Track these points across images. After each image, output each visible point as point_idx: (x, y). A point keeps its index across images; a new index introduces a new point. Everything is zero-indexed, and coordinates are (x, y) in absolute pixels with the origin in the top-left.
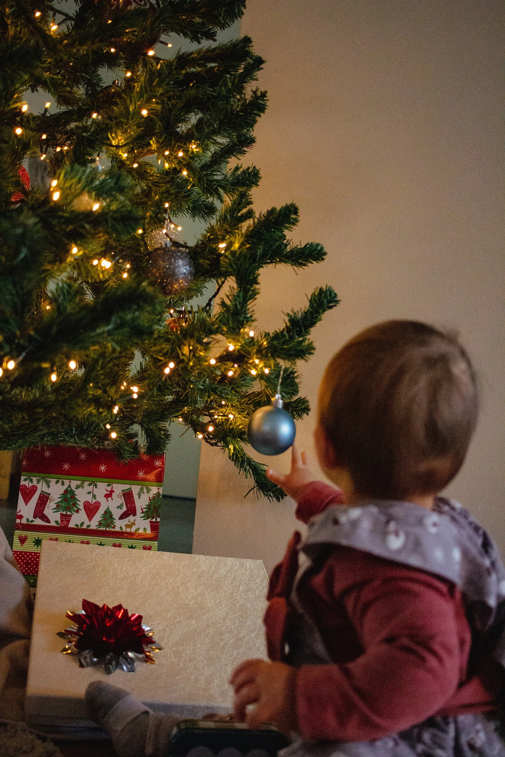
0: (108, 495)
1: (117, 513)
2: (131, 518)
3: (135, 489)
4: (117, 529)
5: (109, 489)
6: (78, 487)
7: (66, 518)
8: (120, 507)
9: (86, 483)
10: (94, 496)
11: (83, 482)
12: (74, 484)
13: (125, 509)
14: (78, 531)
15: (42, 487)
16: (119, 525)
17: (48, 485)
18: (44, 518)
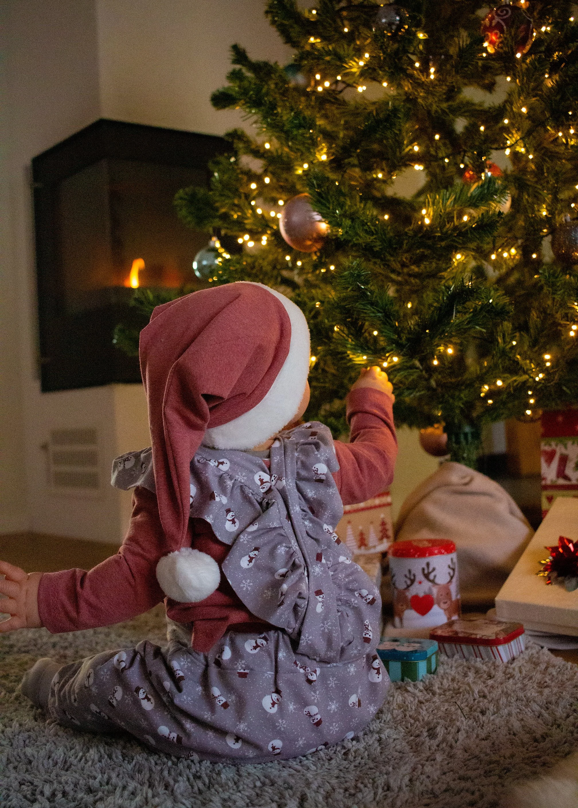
15: (560, 450)
17: (566, 447)
18: (566, 478)
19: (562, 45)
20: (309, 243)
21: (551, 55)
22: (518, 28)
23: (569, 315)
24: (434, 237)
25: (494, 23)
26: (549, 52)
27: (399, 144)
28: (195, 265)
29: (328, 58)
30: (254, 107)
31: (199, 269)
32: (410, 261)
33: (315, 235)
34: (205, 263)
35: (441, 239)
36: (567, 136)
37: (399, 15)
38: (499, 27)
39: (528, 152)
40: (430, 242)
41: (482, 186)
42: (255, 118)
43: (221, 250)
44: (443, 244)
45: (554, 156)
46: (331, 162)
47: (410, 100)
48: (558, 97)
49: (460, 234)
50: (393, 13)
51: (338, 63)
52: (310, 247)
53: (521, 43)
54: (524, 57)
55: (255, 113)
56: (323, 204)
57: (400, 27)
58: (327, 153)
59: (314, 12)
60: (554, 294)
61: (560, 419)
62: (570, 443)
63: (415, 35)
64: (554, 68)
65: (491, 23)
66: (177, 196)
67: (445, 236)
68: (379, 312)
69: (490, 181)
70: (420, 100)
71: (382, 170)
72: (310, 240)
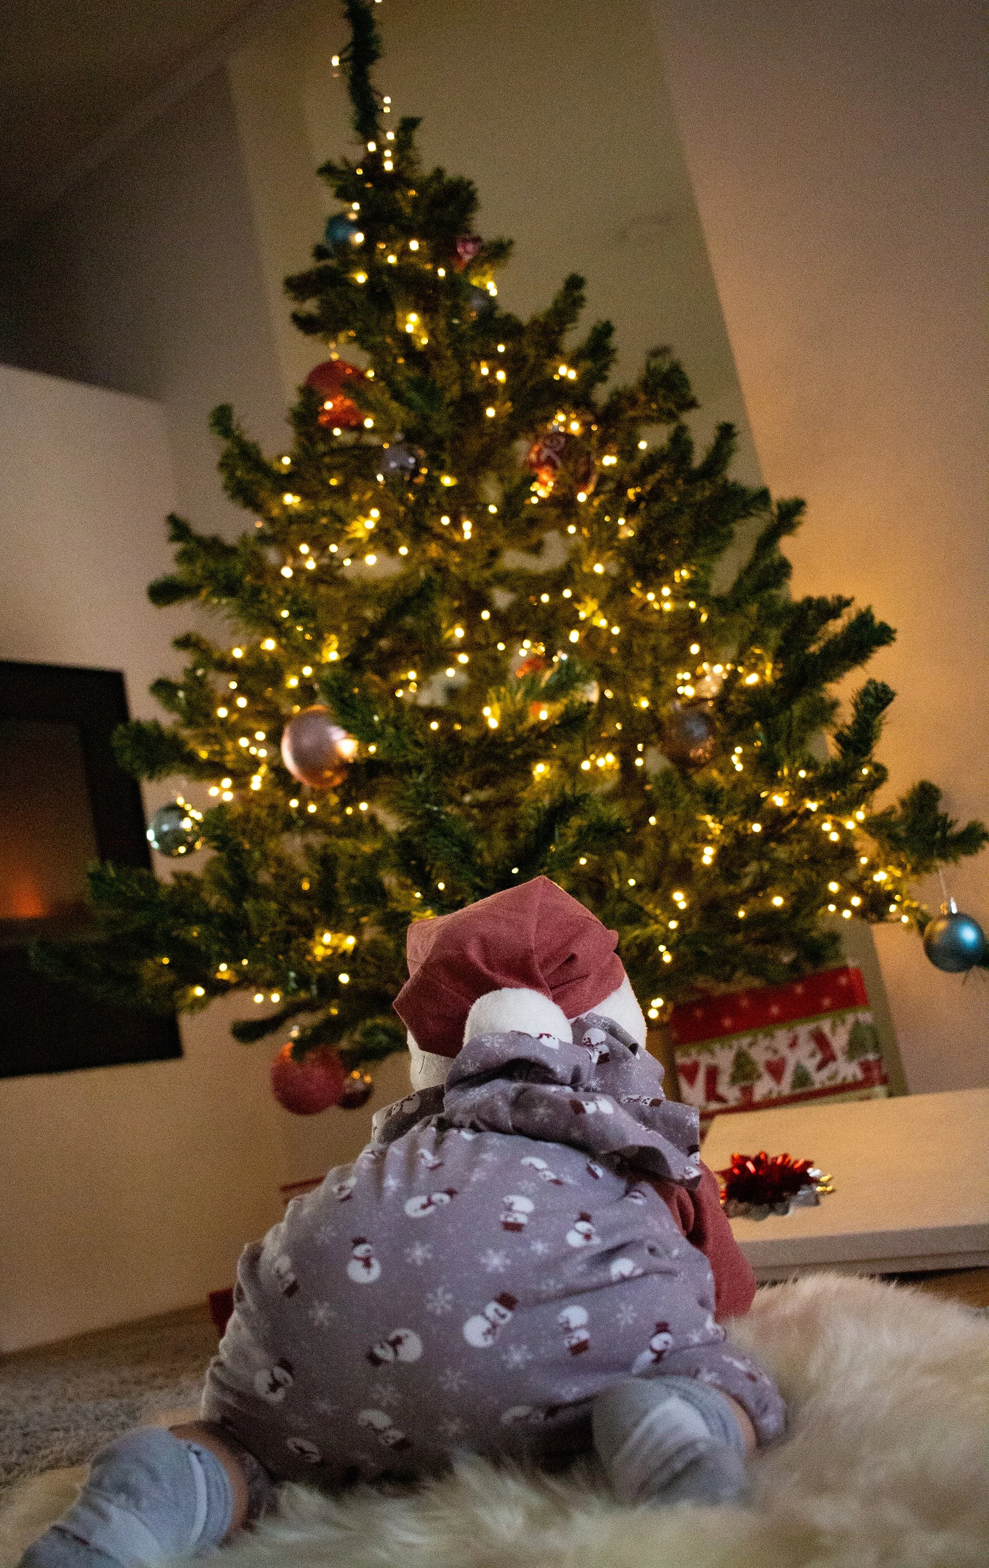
0: (793, 1044)
1: (810, 1064)
2: (831, 1067)
3: (826, 1026)
4: (817, 1086)
5: (791, 1035)
6: (751, 1045)
7: (747, 1091)
8: (813, 1055)
9: (760, 1036)
10: (775, 1052)
11: (755, 1036)
12: (745, 1041)
13: (819, 1057)
14: (770, 1103)
15: (705, 1060)
16: (820, 1079)
17: (712, 1052)
18: (721, 1099)
19: (638, 479)
20: (328, 774)
21: (625, 494)
22: (576, 462)
23: (699, 834)
24: (506, 743)
25: (543, 457)
26: (621, 490)
27: (436, 630)
28: (151, 835)
29: (324, 521)
30: (226, 595)
31: (158, 839)
32: (473, 785)
33: (337, 762)
34: (165, 828)
35: (515, 745)
36: (660, 598)
37: (413, 455)
38: (550, 462)
39: (611, 625)
40: (499, 751)
41: (559, 672)
42: (226, 611)
43: (188, 807)
44: (519, 752)
45: (645, 629)
46: (344, 661)
47: (439, 567)
48: (642, 549)
49: (540, 736)
50: (404, 454)
51: (338, 526)
52: (330, 780)
53: (583, 482)
54: (591, 497)
55: (228, 604)
56: (348, 714)
57: (415, 473)
58: (339, 650)
59: (286, 461)
60: (673, 808)
61: (699, 1013)
62: (717, 1047)
63: (437, 480)
64: (631, 510)
65: (538, 458)
66: (115, 734)
67: (520, 741)
68: (454, 845)
69: (567, 667)
70: (453, 569)
71: (414, 667)
72: (330, 769)
